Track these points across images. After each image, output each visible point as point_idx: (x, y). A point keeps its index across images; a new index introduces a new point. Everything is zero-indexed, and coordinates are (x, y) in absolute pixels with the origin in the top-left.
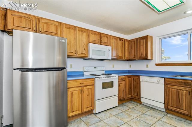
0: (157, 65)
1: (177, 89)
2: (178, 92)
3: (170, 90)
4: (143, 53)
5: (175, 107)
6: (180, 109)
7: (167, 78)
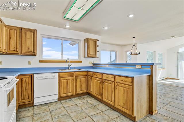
0: (41, 61)
1: (67, 80)
2: (67, 81)
3: (63, 82)
4: (30, 48)
5: (65, 93)
6: (68, 93)
7: (60, 72)
